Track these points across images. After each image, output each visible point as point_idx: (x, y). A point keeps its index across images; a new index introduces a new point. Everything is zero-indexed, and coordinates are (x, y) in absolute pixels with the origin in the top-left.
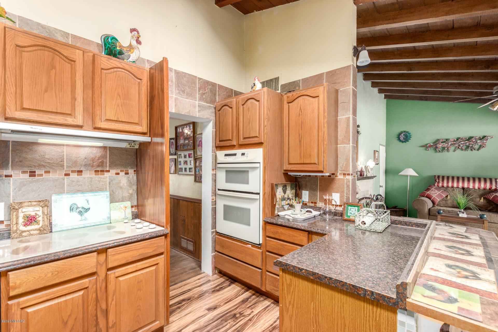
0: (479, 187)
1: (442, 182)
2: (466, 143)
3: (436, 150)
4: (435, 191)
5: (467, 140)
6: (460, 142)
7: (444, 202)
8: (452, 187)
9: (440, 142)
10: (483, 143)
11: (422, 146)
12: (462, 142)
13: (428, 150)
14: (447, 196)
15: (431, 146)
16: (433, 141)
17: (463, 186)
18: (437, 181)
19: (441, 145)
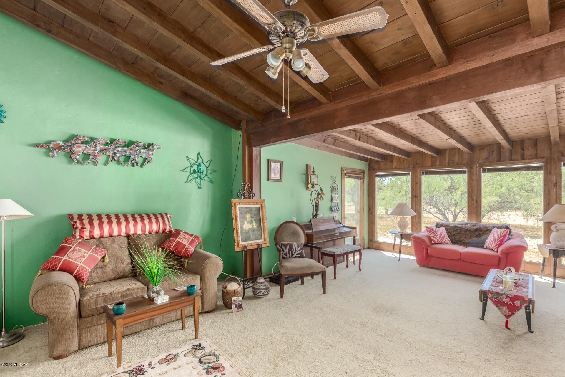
0: (151, 230)
1: (91, 228)
2: (125, 151)
3: (71, 157)
4: (80, 251)
5: (126, 146)
6: (116, 148)
7: (99, 271)
8: (110, 236)
9: (79, 142)
10: (149, 155)
11: (37, 146)
12: (120, 149)
13: (53, 156)
14: (103, 258)
15: (58, 148)
16: (65, 138)
17: (128, 232)
18: (79, 226)
19: (81, 149)
